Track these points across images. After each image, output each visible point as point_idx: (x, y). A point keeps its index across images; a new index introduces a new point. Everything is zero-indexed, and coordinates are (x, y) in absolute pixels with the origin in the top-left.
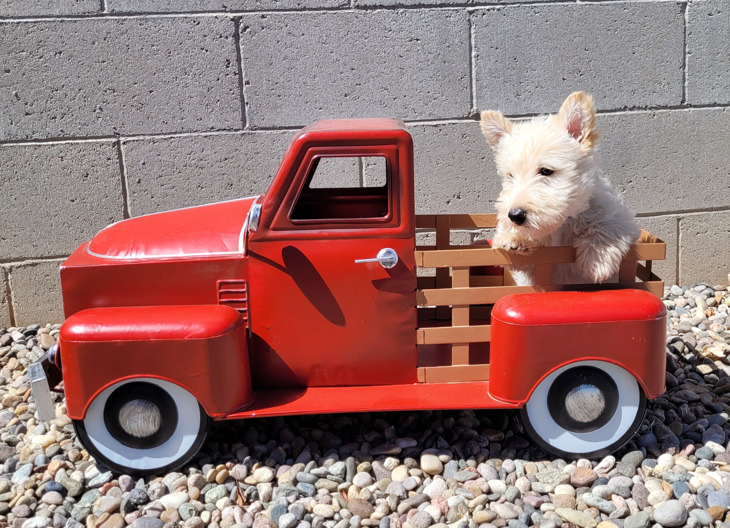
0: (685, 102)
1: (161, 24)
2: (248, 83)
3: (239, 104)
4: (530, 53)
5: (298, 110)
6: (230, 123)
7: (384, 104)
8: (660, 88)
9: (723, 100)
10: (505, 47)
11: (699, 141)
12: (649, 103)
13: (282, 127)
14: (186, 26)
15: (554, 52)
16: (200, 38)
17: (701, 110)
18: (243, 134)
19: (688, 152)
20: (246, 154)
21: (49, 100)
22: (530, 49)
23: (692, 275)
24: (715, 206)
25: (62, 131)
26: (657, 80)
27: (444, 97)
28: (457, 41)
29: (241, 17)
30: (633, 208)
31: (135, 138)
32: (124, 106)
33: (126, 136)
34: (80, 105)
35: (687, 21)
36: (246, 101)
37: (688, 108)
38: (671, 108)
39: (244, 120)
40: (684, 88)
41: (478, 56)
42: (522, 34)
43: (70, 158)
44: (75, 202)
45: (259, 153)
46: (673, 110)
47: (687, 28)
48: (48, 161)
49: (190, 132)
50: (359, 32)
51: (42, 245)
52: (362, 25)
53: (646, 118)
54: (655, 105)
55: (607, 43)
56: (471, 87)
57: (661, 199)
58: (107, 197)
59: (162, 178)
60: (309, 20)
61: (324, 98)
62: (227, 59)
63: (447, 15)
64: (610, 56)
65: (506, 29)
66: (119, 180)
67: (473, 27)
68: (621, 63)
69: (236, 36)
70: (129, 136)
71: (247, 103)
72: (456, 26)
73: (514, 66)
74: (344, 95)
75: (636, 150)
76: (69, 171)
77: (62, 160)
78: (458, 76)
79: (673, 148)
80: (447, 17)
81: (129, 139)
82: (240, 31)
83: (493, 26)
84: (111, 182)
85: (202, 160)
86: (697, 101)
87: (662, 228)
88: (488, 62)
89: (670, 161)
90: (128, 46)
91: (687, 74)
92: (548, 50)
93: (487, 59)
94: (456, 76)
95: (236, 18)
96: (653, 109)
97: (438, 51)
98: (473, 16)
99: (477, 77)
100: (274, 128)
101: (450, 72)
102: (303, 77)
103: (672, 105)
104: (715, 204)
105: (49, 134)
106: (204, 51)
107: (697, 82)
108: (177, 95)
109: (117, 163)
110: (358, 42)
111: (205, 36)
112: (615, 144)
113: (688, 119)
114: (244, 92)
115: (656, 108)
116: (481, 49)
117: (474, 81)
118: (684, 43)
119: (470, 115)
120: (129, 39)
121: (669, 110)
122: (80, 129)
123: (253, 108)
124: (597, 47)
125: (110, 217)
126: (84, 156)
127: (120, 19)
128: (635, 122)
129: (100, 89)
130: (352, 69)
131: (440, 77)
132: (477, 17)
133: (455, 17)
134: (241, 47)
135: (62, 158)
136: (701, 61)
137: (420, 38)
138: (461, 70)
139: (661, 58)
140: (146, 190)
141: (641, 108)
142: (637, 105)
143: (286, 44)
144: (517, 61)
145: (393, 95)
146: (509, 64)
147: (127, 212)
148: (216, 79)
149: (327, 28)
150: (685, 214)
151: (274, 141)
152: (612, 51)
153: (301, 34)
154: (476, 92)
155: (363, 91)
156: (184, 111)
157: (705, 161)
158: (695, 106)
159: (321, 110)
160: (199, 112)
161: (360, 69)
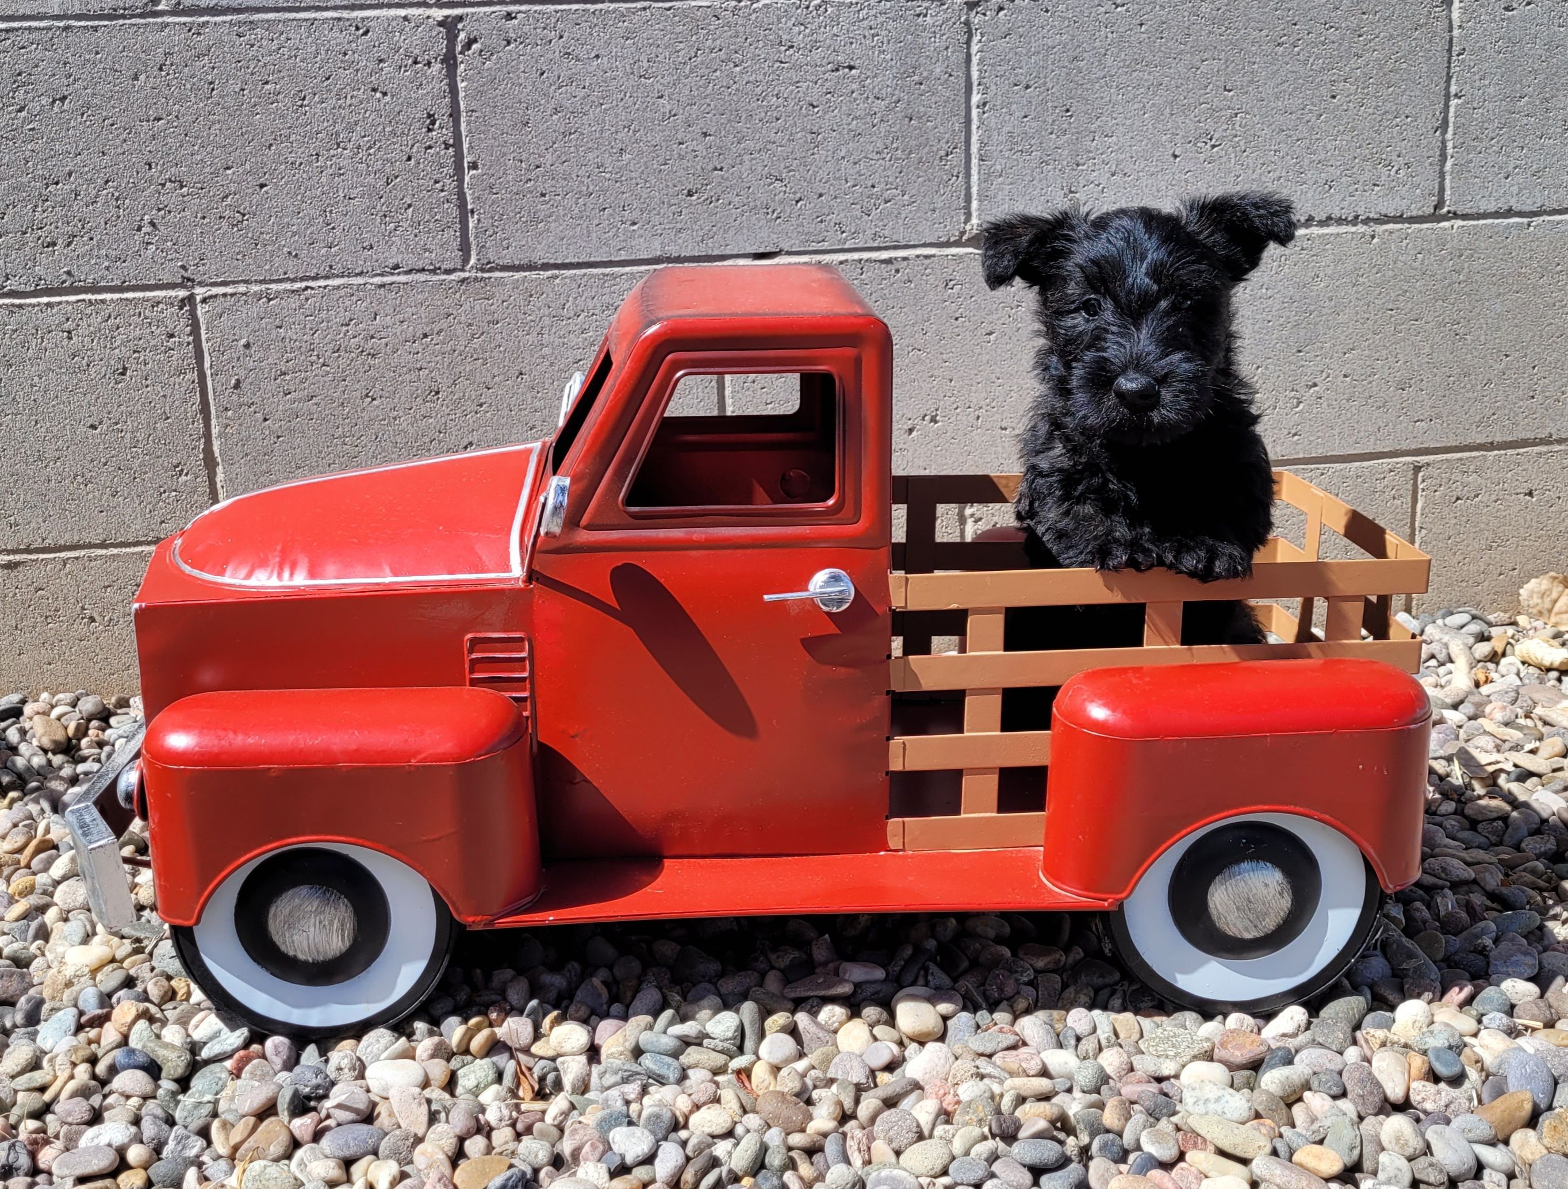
0: (1443, 208)
1: (285, 35)
2: (474, 166)
3: (455, 212)
4: (1102, 98)
5: (584, 226)
6: (434, 255)
7: (773, 212)
8: (1389, 176)
9: (1529, 201)
10: (1045, 83)
11: (1469, 295)
12: (1363, 209)
13: (547, 264)
14: (338, 38)
15: (1155, 94)
16: (371, 65)
17: (1477, 225)
18: (463, 281)
19: (1443, 319)
20: (470, 325)
21: (40, 204)
22: (1102, 87)
23: (1441, 590)
24: (1498, 438)
25: (69, 273)
26: (1384, 156)
27: (906, 197)
28: (938, 70)
29: (460, 18)
30: (1318, 444)
31: (229, 290)
32: (204, 218)
33: (207, 285)
34: (109, 216)
35: (1456, 23)
36: (470, 207)
37: (1449, 219)
38: (1412, 220)
39: (465, 248)
40: (1442, 175)
41: (985, 104)
42: (1085, 55)
43: (87, 333)
44: (99, 430)
45: (497, 323)
46: (1417, 226)
47: (1454, 41)
48: (39, 341)
49: (349, 276)
50: (720, 50)
51: (30, 522)
52: (730, 33)
53: (1354, 242)
54: (1376, 213)
55: (1274, 73)
56: (968, 175)
57: (1381, 424)
58: (168, 418)
59: (288, 378)
60: (611, 23)
61: (642, 200)
62: (428, 113)
63: (918, 10)
64: (1280, 103)
65: (1050, 42)
66: (193, 382)
67: (976, 39)
68: (1304, 120)
69: (450, 61)
70: (214, 284)
71: (472, 212)
72: (938, 36)
73: (1065, 126)
74: (685, 192)
75: (1331, 314)
76: (84, 362)
77: (70, 338)
78: (938, 150)
79: (1411, 310)
80: (919, 15)
81: (215, 290)
82: (459, 48)
83: (1021, 37)
84: (177, 386)
85: (372, 337)
86: (1469, 205)
87: (1379, 487)
88: (1007, 118)
89: (1403, 340)
90: (211, 83)
91: (1450, 145)
92: (1142, 90)
93: (1004, 110)
94: (935, 149)
95: (449, 20)
96: (1372, 224)
97: (897, 92)
98: (977, 13)
99: (982, 152)
100: (530, 267)
101: (922, 140)
102: (596, 153)
103: (1414, 214)
104: (1498, 434)
105: (40, 279)
106: (378, 95)
107: (1471, 161)
108: (318, 193)
109: (189, 344)
110: (718, 73)
111: (381, 61)
112: (1283, 303)
113: (1448, 246)
114: (466, 186)
115: (1378, 221)
116: (993, 87)
117: (975, 161)
118: (1448, 74)
119: (965, 238)
120: (213, 68)
121: (1407, 225)
122: (107, 268)
123: (485, 223)
124: (1251, 82)
125: (175, 462)
126: (118, 328)
127: (193, 23)
128: (1330, 252)
129: (149, 181)
130: (705, 135)
131: (899, 152)
132: (984, 14)
133: (936, 15)
134: (461, 85)
135: (69, 332)
136: (1483, 114)
137: (857, 63)
138: (947, 136)
139: (1394, 108)
140: (253, 404)
141: (1346, 219)
142: (1336, 213)
143: (559, 78)
144: (1071, 116)
145: (795, 193)
146: (1054, 121)
147: (212, 452)
148: (405, 158)
149: (651, 41)
150: (1432, 457)
151: (531, 296)
152: (1285, 91)
153: (593, 55)
154: (979, 185)
155: (728, 183)
156: (333, 228)
157: (1482, 338)
158: (1465, 217)
159: (635, 227)
160: (367, 232)
161: (723, 133)
